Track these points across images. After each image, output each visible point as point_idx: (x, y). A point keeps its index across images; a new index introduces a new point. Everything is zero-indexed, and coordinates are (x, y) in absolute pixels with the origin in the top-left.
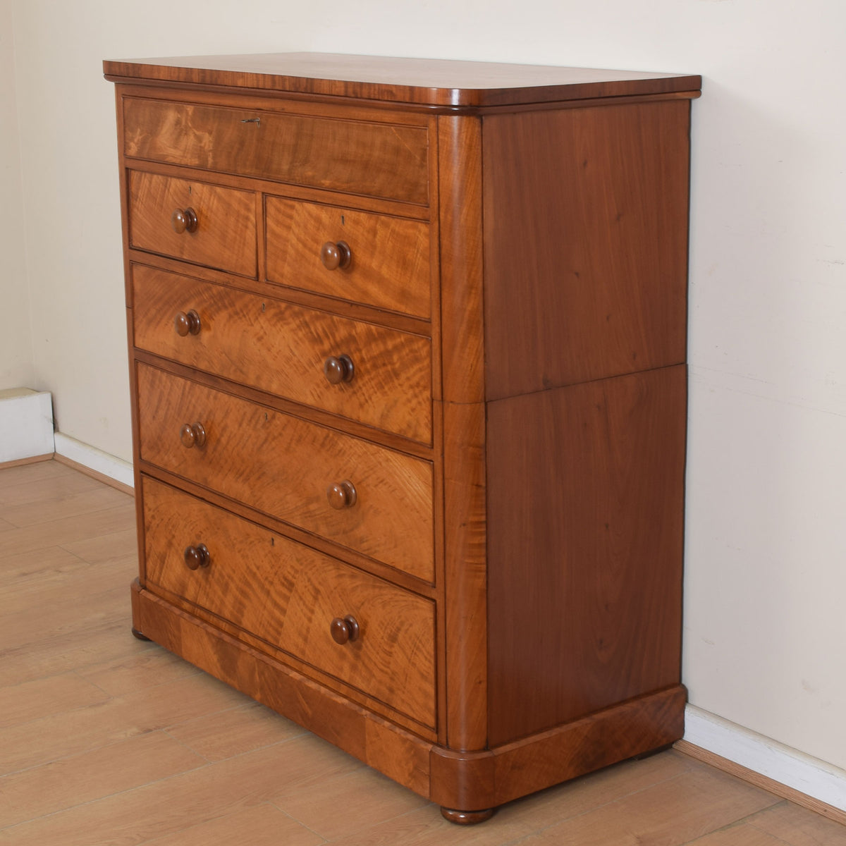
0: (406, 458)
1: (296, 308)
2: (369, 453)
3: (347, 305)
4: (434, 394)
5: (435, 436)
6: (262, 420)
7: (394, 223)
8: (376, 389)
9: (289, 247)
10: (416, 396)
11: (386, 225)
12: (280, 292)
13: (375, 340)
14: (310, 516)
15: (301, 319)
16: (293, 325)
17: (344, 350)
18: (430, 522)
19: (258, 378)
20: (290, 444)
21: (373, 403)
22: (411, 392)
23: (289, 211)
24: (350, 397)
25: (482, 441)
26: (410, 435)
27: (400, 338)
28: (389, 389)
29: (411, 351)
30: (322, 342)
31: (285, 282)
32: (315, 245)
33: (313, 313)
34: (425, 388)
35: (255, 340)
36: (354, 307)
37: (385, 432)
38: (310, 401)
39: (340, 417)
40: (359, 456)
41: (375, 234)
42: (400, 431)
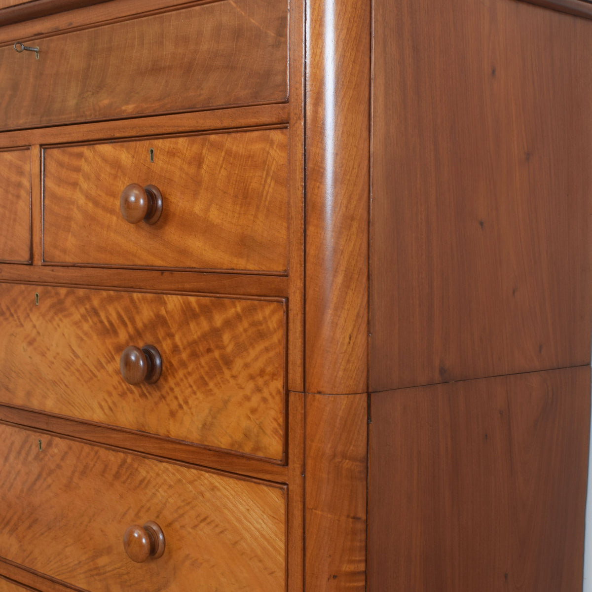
0: (243, 482)
1: (81, 292)
2: (184, 481)
3: (155, 274)
4: (290, 381)
5: (291, 447)
6: (35, 450)
7: (230, 142)
8: (195, 388)
9: (75, 210)
10: (259, 390)
11: (218, 147)
12: (62, 273)
13: (195, 316)
14: (97, 574)
15: (88, 306)
16: (77, 317)
17: (149, 339)
18: (281, 574)
19: (29, 394)
20: (71, 478)
21: (190, 409)
22: (250, 385)
23: (75, 162)
24: (156, 404)
25: (361, 450)
26: (247, 449)
27: (235, 306)
28: (216, 385)
29: (253, 324)
30: (115, 333)
31: (69, 259)
32: (112, 199)
33: (104, 293)
34: (273, 376)
35: (25, 345)
36: (166, 273)
37: (209, 449)
38: (97, 415)
39: (142, 434)
40: (170, 486)
41: (200, 164)
42: (232, 445)
